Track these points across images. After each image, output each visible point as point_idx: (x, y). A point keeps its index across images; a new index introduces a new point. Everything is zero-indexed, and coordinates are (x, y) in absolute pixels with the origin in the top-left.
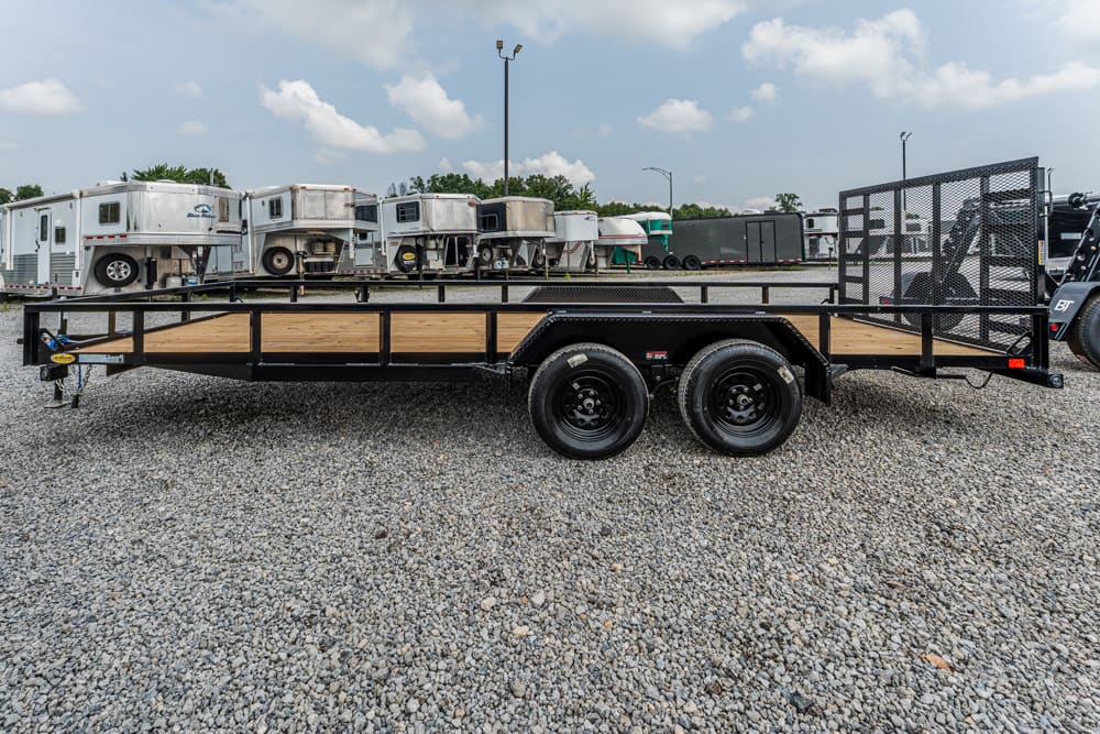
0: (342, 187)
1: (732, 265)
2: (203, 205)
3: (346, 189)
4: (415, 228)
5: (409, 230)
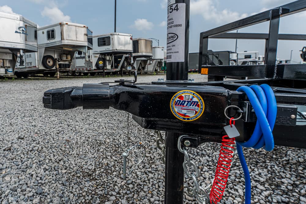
0: (83, 26)
2: (22, 27)
3: (84, 27)
4: (108, 49)
5: (105, 50)
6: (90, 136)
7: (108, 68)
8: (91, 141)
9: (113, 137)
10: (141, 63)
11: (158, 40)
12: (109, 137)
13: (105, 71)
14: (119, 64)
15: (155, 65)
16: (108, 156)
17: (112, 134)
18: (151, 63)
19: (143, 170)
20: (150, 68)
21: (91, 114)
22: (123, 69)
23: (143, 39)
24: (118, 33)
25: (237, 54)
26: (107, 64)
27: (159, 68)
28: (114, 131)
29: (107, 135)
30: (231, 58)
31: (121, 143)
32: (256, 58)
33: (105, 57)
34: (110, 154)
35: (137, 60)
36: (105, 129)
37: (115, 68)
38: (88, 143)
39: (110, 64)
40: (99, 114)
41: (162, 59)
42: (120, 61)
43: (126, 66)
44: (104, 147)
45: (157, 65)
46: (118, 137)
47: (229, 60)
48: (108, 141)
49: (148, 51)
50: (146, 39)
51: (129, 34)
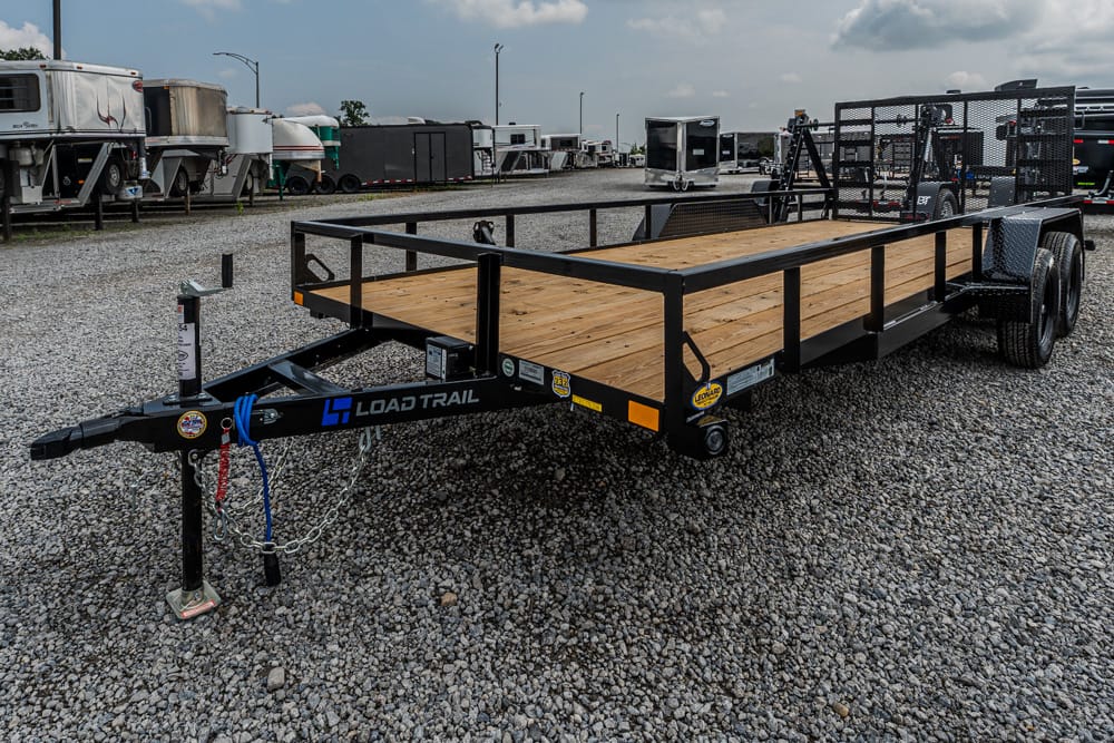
1: (399, 184)
4: (26, 124)
5: (11, 129)
6: (33, 495)
7: (25, 200)
8: (37, 505)
9: (97, 479)
10: (182, 169)
11: (257, 64)
12: (87, 484)
13: (13, 211)
14: (84, 179)
15: (241, 174)
16: (92, 520)
17: (93, 476)
18: (224, 172)
19: (168, 520)
20: (221, 184)
21: (9, 436)
22: (105, 198)
23: (186, 83)
24: (76, 65)
25: (494, 131)
26: (24, 182)
27: (256, 182)
28: (97, 467)
29: (79, 481)
30: (477, 144)
31: (118, 488)
32: (535, 142)
33: (8, 155)
34: (94, 516)
35: (165, 158)
36: (69, 467)
37: (62, 197)
38: (32, 512)
39: (37, 184)
40: (40, 429)
41: (267, 154)
42: (89, 166)
43: (114, 184)
44: (78, 507)
45: (250, 172)
46: (109, 476)
47: (473, 150)
48: (86, 492)
49: (212, 129)
50: (201, 86)
51: (127, 68)
